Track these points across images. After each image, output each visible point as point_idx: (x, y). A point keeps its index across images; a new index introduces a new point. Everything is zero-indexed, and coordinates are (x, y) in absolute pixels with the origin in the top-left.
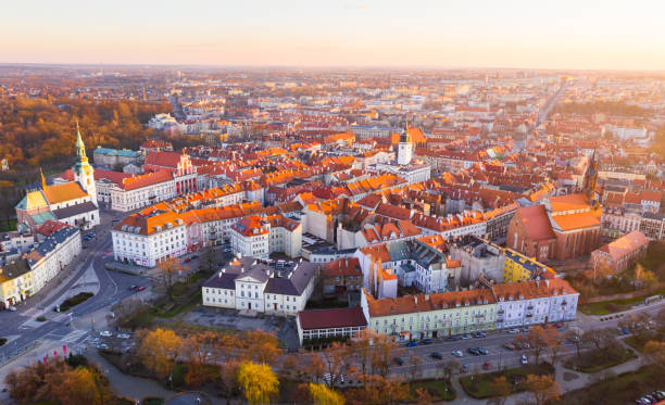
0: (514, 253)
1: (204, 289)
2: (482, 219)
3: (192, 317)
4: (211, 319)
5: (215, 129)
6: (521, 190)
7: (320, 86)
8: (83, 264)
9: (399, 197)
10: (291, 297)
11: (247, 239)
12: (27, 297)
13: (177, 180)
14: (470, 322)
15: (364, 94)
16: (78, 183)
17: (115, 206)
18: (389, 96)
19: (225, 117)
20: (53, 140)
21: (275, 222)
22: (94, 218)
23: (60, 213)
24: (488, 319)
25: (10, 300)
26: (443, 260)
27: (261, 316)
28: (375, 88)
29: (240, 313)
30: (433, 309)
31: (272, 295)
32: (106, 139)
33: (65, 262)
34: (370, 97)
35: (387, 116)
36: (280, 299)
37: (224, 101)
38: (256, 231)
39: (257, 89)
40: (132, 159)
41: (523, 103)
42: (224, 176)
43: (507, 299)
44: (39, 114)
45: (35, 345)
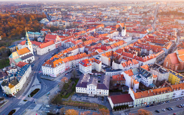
0: (173, 71)
1: (76, 88)
2: (155, 57)
3: (74, 98)
4: (81, 98)
5: (61, 24)
6: (163, 45)
7: (87, 7)
8: (33, 76)
9: (127, 49)
10: (106, 90)
11: (85, 67)
12: (19, 91)
13: (56, 44)
14: (165, 98)
15: (101, 10)
16: (27, 47)
17: (38, 53)
18: (108, 10)
19: (62, 19)
20: (14, 29)
21: (93, 60)
22: (33, 59)
23: (23, 58)
24: (170, 96)
25: (13, 93)
26: (152, 75)
27: (96, 96)
28: (104, 8)
29: (89, 95)
30: (154, 95)
31: (99, 90)
32: (30, 28)
33: (28, 77)
34: (103, 11)
35: (110, 17)
36: (102, 91)
37: (61, 13)
38: (88, 65)
39: (69, 9)
40: (39, 35)
41: (148, 12)
42: (71, 42)
43: (176, 90)
44: (7, 20)
45: (26, 112)
